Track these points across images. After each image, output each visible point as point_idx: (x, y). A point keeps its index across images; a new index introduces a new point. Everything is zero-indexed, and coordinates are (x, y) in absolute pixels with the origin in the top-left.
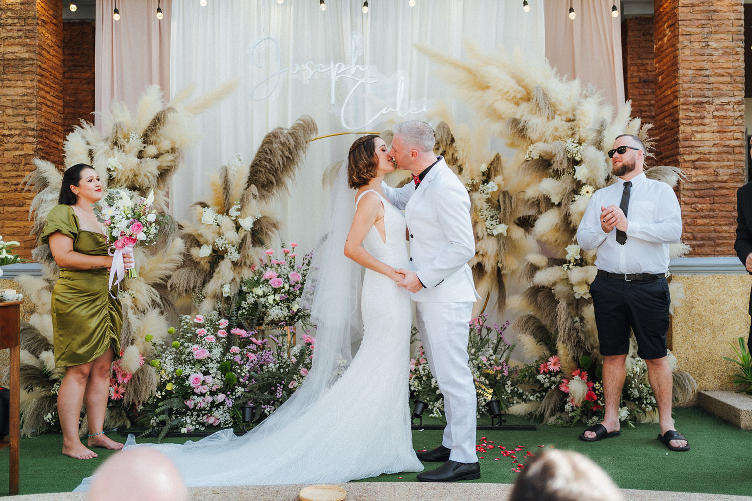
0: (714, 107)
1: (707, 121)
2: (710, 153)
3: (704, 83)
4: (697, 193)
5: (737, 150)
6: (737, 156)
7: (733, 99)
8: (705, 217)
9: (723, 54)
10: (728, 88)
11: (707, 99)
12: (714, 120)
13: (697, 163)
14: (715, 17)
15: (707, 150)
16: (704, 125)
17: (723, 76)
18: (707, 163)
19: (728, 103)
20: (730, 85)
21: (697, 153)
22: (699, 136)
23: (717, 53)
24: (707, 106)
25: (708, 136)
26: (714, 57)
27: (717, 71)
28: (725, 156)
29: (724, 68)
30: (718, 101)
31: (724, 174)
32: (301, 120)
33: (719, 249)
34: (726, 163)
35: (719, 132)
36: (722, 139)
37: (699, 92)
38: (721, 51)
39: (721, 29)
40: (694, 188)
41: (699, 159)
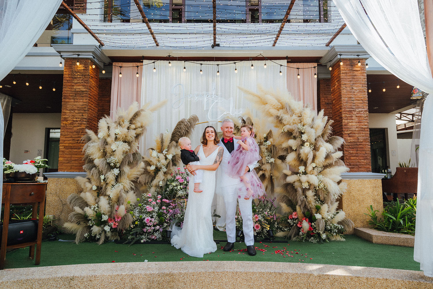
0: (356, 112)
1: (353, 118)
2: (355, 131)
3: (352, 103)
5: (366, 129)
6: (366, 132)
7: (363, 110)
8: (354, 156)
9: (359, 92)
10: (362, 105)
11: (353, 109)
12: (356, 118)
13: (350, 134)
14: (355, 78)
15: (354, 129)
16: (352, 120)
17: (359, 100)
18: (354, 134)
19: (362, 111)
20: (362, 104)
21: (350, 131)
22: (350, 124)
24: (353, 112)
25: (354, 124)
26: (355, 93)
27: (357, 98)
28: (361, 132)
29: (359, 97)
30: (357, 110)
31: (361, 139)
32: (192, 116)
33: (360, 169)
34: (362, 135)
35: (358, 122)
36: (360, 125)
37: (350, 107)
38: (358, 91)
39: (358, 82)
40: (349, 145)
41: (351, 133)
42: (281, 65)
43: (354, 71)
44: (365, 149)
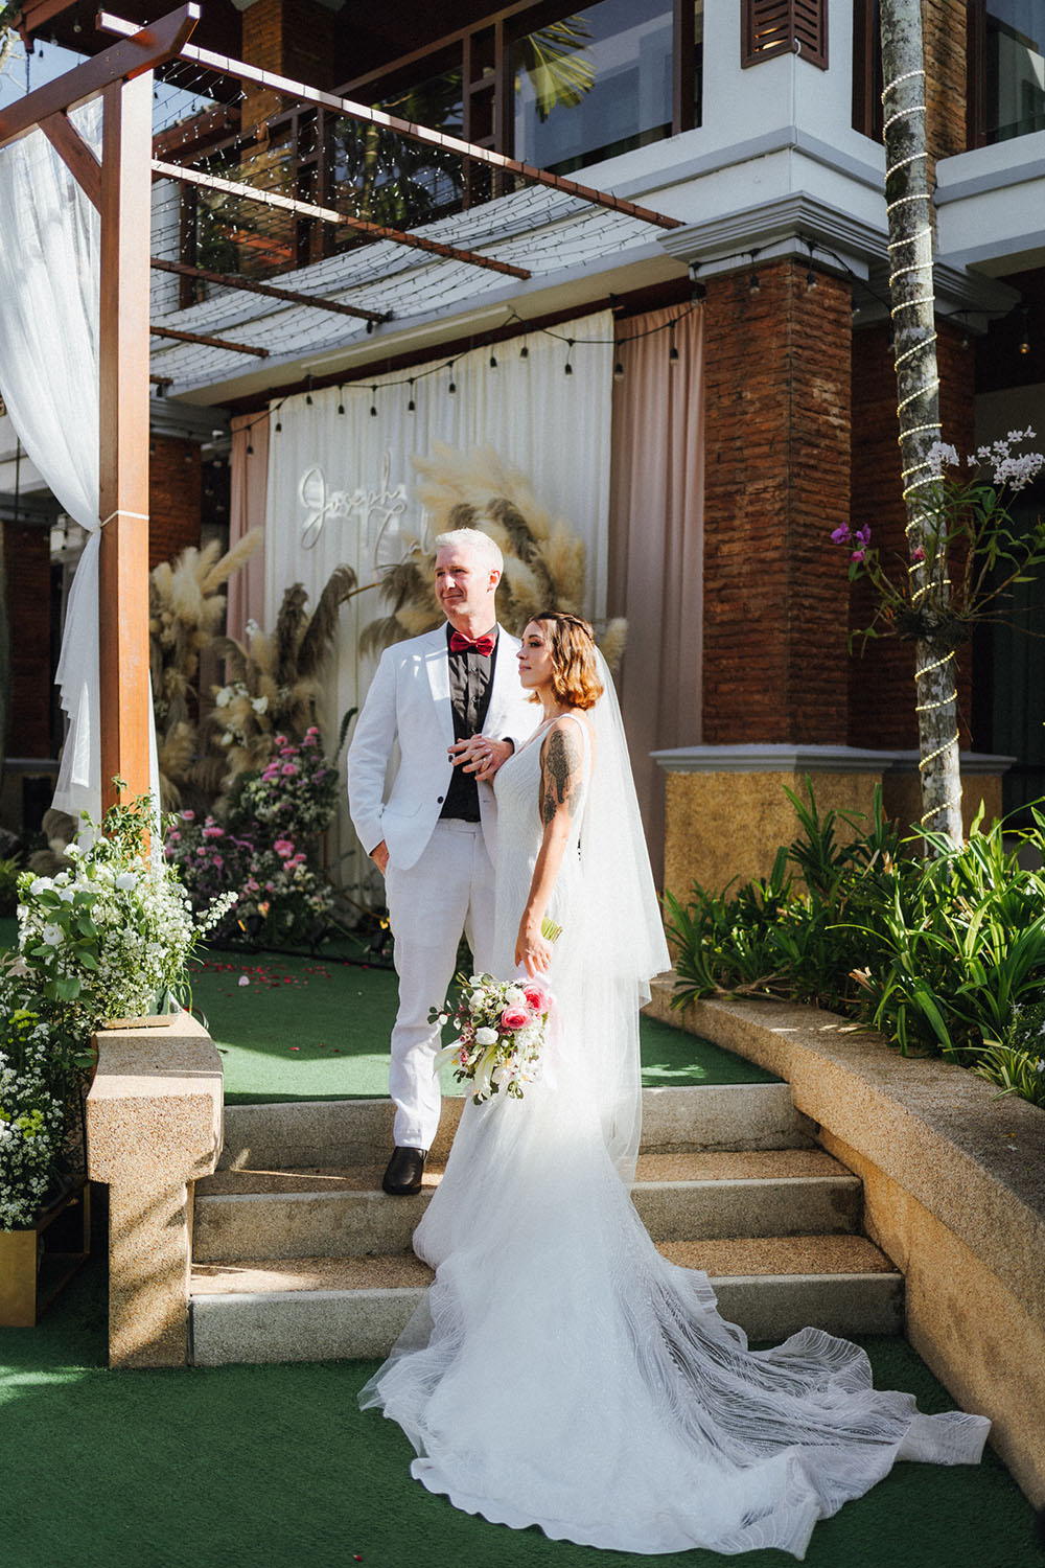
0: (747, 498)
1: (737, 523)
2: (740, 574)
3: (735, 460)
4: (721, 641)
5: (776, 566)
6: (775, 575)
7: (770, 483)
8: (731, 680)
9: (761, 409)
10: (766, 465)
11: (738, 486)
12: (746, 520)
13: (724, 592)
14: (751, 350)
16: (733, 529)
17: (760, 445)
18: (736, 591)
19: (765, 490)
20: (769, 459)
21: (724, 576)
22: (725, 549)
23: (752, 409)
24: (738, 498)
25: (736, 547)
26: (748, 417)
27: (753, 438)
28: (758, 578)
29: (763, 432)
30: (750, 489)
31: (756, 606)
32: (339, 570)
33: (748, 732)
34: (760, 590)
35: (752, 539)
36: (756, 550)
37: (729, 477)
38: (758, 405)
39: (759, 369)
40: (717, 633)
41: (725, 587)
42: (571, 342)
43: (749, 320)
44: (771, 648)
